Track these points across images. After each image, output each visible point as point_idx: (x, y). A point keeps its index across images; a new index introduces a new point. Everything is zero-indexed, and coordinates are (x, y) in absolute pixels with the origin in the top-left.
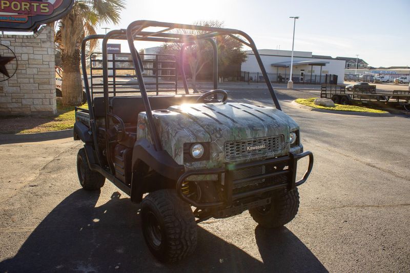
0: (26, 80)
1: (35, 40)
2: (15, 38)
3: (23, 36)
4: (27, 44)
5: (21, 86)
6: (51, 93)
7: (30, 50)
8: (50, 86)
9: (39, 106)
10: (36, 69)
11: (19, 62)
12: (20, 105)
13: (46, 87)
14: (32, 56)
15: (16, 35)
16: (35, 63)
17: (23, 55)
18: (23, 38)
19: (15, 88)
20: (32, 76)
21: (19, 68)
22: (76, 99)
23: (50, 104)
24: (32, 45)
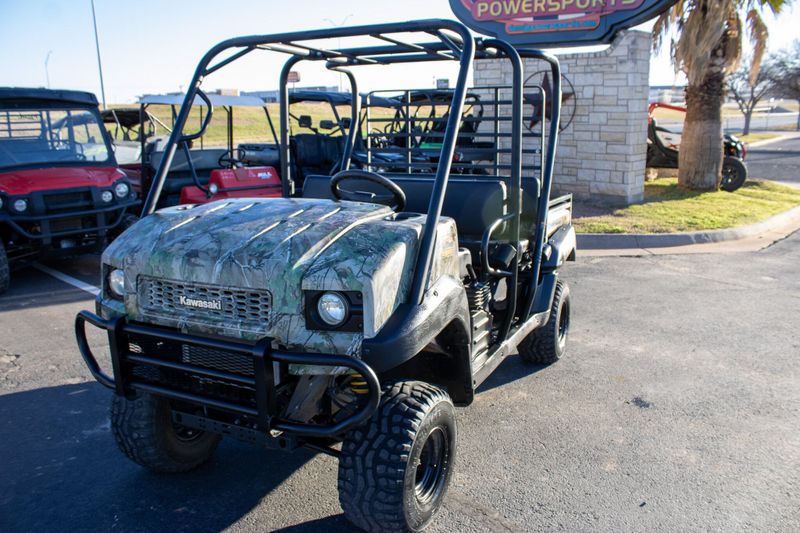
0: (587, 136)
1: (608, 61)
2: (577, 59)
3: (589, 54)
4: (594, 68)
5: (579, 146)
6: (626, 161)
7: (597, 79)
8: (625, 148)
9: (603, 184)
10: (605, 114)
11: (579, 103)
12: (574, 179)
13: (620, 148)
14: (600, 91)
15: (577, 54)
16: (605, 102)
17: (586, 89)
18: (588, 58)
19: (568, 149)
20: (597, 128)
21: (578, 112)
22: (703, 176)
23: (623, 183)
24: (601, 69)
